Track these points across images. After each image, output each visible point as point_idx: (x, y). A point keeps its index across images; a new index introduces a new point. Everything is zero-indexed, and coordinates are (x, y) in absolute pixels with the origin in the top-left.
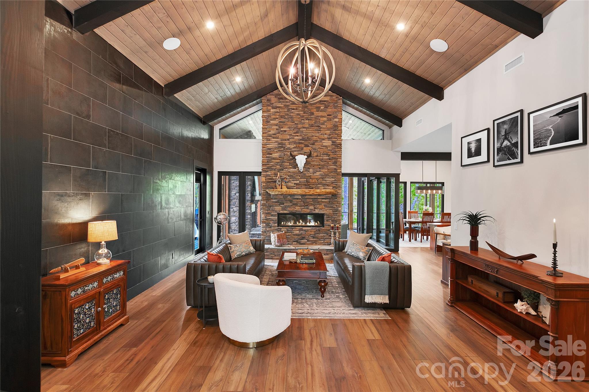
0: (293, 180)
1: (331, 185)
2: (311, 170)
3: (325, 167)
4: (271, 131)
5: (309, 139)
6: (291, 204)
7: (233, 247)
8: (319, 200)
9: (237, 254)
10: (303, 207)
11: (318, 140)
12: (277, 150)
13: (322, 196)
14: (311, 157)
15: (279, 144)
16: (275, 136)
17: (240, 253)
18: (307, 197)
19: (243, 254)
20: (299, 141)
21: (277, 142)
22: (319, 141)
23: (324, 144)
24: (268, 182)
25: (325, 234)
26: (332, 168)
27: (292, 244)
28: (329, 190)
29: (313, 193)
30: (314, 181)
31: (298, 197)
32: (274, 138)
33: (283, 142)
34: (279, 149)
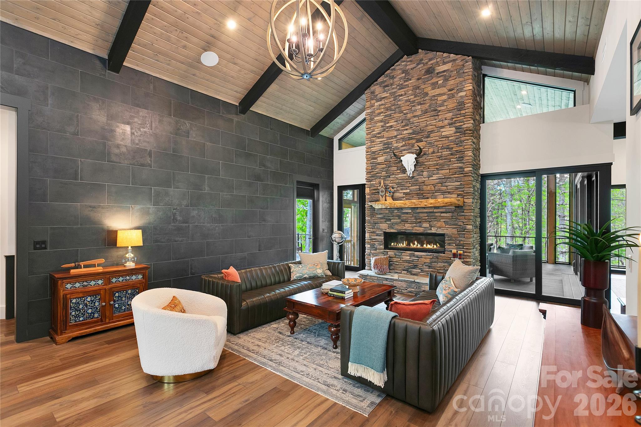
0: (402, 189)
1: (454, 193)
2: (425, 174)
3: (445, 166)
4: (376, 130)
5: (422, 131)
6: (399, 221)
7: (294, 267)
8: (437, 214)
9: (297, 275)
10: (415, 224)
11: (435, 129)
12: (383, 153)
13: (440, 208)
14: (425, 154)
15: (385, 144)
16: (380, 135)
17: (301, 274)
18: (418, 211)
19: (304, 276)
20: (409, 137)
21: (382, 142)
22: (436, 131)
23: (443, 134)
24: (373, 194)
25: (446, 264)
26: (456, 167)
27: (401, 273)
28: (453, 199)
29: (426, 205)
30: (429, 187)
31: (407, 211)
32: (379, 138)
33: (389, 141)
34: (385, 151)
